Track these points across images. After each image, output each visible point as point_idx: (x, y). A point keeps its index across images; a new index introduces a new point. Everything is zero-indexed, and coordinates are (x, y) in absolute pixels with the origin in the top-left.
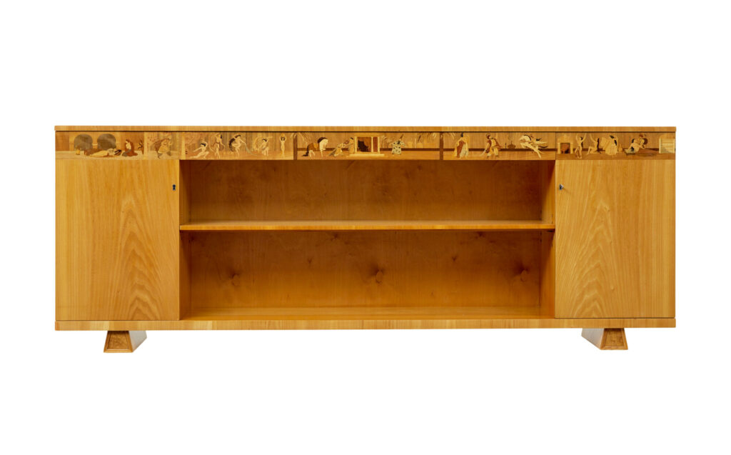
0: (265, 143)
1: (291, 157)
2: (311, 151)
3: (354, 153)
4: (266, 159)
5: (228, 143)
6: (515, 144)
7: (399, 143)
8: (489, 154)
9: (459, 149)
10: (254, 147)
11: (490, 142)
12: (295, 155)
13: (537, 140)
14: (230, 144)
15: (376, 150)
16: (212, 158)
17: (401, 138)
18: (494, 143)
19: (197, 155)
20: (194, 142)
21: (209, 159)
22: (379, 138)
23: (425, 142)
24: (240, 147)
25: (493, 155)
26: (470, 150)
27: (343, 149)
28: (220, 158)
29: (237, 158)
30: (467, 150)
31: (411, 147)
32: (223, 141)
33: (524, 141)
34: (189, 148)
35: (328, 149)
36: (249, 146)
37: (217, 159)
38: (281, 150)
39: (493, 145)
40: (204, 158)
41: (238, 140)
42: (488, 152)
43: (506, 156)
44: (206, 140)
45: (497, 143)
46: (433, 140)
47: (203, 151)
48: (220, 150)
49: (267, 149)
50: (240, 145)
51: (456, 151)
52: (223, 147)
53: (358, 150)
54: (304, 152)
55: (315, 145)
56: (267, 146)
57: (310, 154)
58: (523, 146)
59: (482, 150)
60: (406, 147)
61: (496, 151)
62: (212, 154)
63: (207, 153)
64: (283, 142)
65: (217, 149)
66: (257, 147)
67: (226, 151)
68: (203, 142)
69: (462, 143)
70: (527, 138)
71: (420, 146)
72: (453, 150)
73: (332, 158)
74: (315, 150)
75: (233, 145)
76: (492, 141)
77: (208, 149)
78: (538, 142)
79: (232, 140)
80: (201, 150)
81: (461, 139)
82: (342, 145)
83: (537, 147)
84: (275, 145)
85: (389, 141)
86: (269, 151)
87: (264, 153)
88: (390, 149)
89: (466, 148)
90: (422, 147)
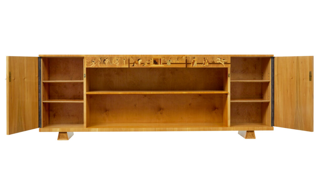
0: (117, 61)
1: (128, 67)
2: (135, 64)
3: (152, 65)
4: (118, 67)
5: (103, 61)
6: (215, 61)
7: (170, 61)
8: (205, 65)
9: (193, 63)
10: (113, 63)
11: (205, 61)
12: (129, 66)
13: (223, 60)
14: (104, 62)
15: (160, 64)
16: (97, 67)
17: (170, 59)
18: (206, 61)
19: (91, 66)
20: (90, 61)
21: (96, 67)
22: (162, 59)
23: (180, 60)
24: (108, 63)
25: (206, 66)
26: (197, 64)
27: (148, 63)
28: (100, 67)
29: (106, 67)
30: (196, 64)
31: (174, 62)
32: (101, 61)
33: (218, 60)
34: (88, 63)
35: (142, 63)
36: (111, 62)
37: (99, 67)
38: (123, 64)
39: (206, 62)
40: (94, 67)
41: (107, 60)
42: (204, 64)
43: (212, 66)
44: (95, 60)
45: (208, 61)
46: (183, 60)
47: (93, 64)
48: (100, 64)
49: (118, 63)
50: (108, 62)
51: (192, 64)
52: (101, 63)
53: (154, 64)
54: (133, 65)
55: (137, 62)
56: (118, 62)
57: (135, 65)
58: (218, 62)
59: (202, 64)
60: (173, 62)
61: (207, 64)
62: (97, 65)
63: (95, 65)
64: (124, 61)
65: (99, 64)
66: (114, 63)
67: (102, 64)
68: (93, 61)
69: (194, 61)
70: (220, 59)
71: (178, 62)
72: (191, 64)
73: (143, 67)
74: (137, 64)
75: (105, 62)
76: (206, 60)
77: (95, 63)
78: (224, 61)
79: (105, 60)
80: (92, 64)
81: (194, 59)
82: (147, 62)
83: (223, 63)
84: (121, 62)
85: (166, 60)
86: (119, 64)
87: (117, 65)
88: (166, 63)
89: (196, 63)
90: (179, 62)
